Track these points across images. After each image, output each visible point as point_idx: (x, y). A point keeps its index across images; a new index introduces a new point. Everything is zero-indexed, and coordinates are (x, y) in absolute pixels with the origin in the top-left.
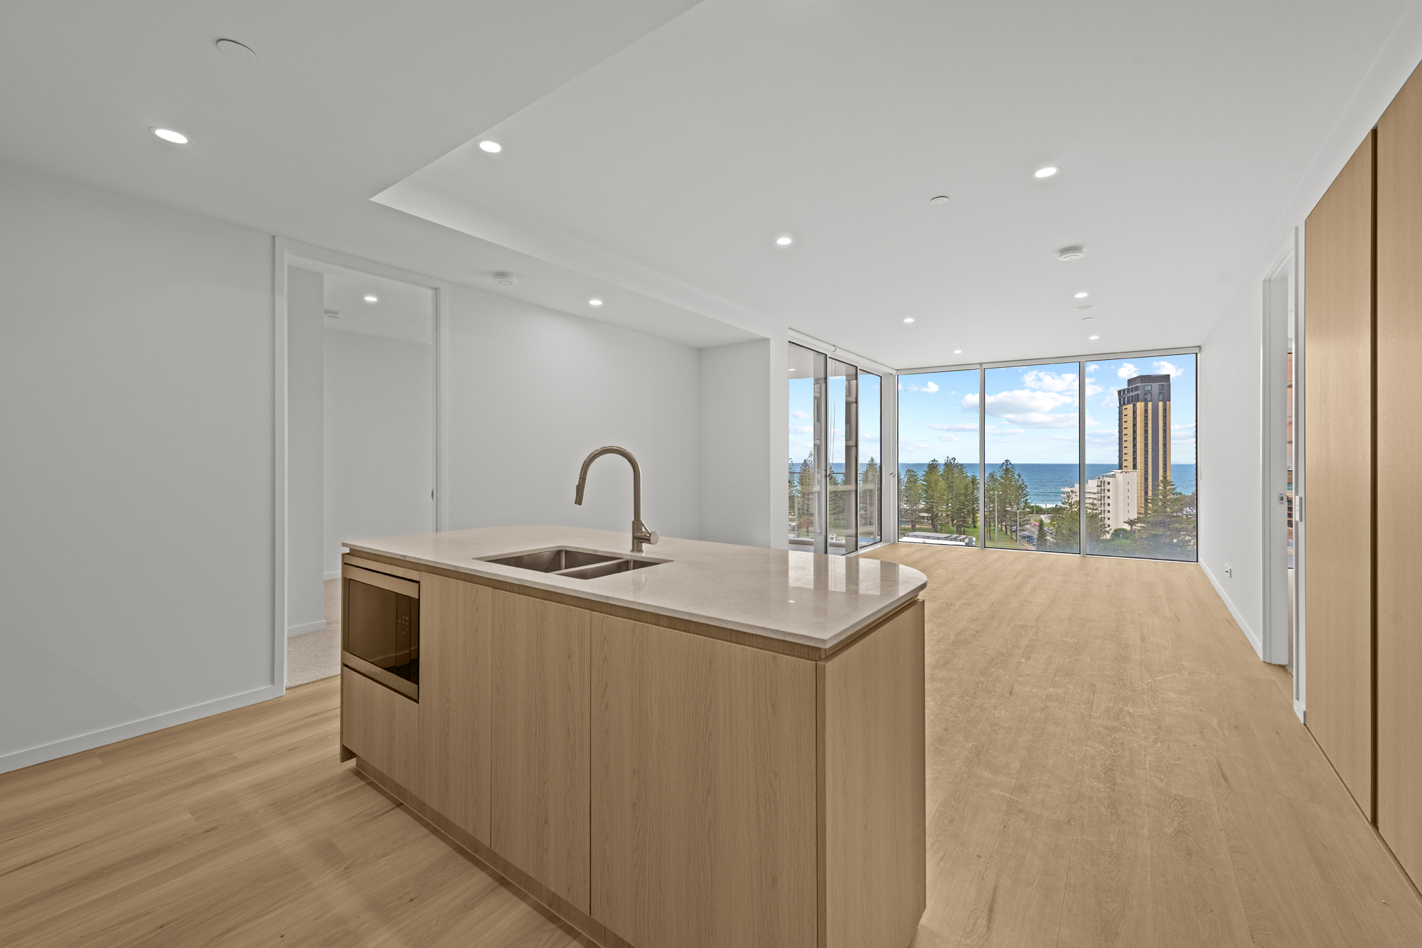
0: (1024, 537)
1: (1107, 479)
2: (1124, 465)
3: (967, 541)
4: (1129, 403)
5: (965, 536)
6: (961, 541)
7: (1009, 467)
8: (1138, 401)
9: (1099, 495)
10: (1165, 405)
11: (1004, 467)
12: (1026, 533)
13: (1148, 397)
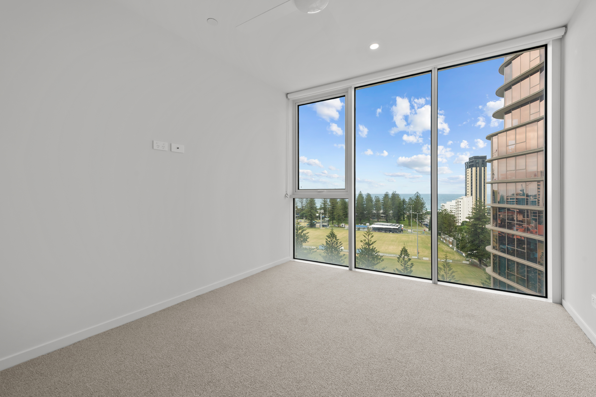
0: (424, 225)
1: (459, 200)
2: (467, 194)
3: (399, 226)
4: (469, 168)
5: (399, 224)
6: (396, 226)
7: (418, 195)
8: (473, 167)
9: (456, 207)
10: (484, 168)
11: (416, 195)
12: (426, 223)
13: (477, 165)
